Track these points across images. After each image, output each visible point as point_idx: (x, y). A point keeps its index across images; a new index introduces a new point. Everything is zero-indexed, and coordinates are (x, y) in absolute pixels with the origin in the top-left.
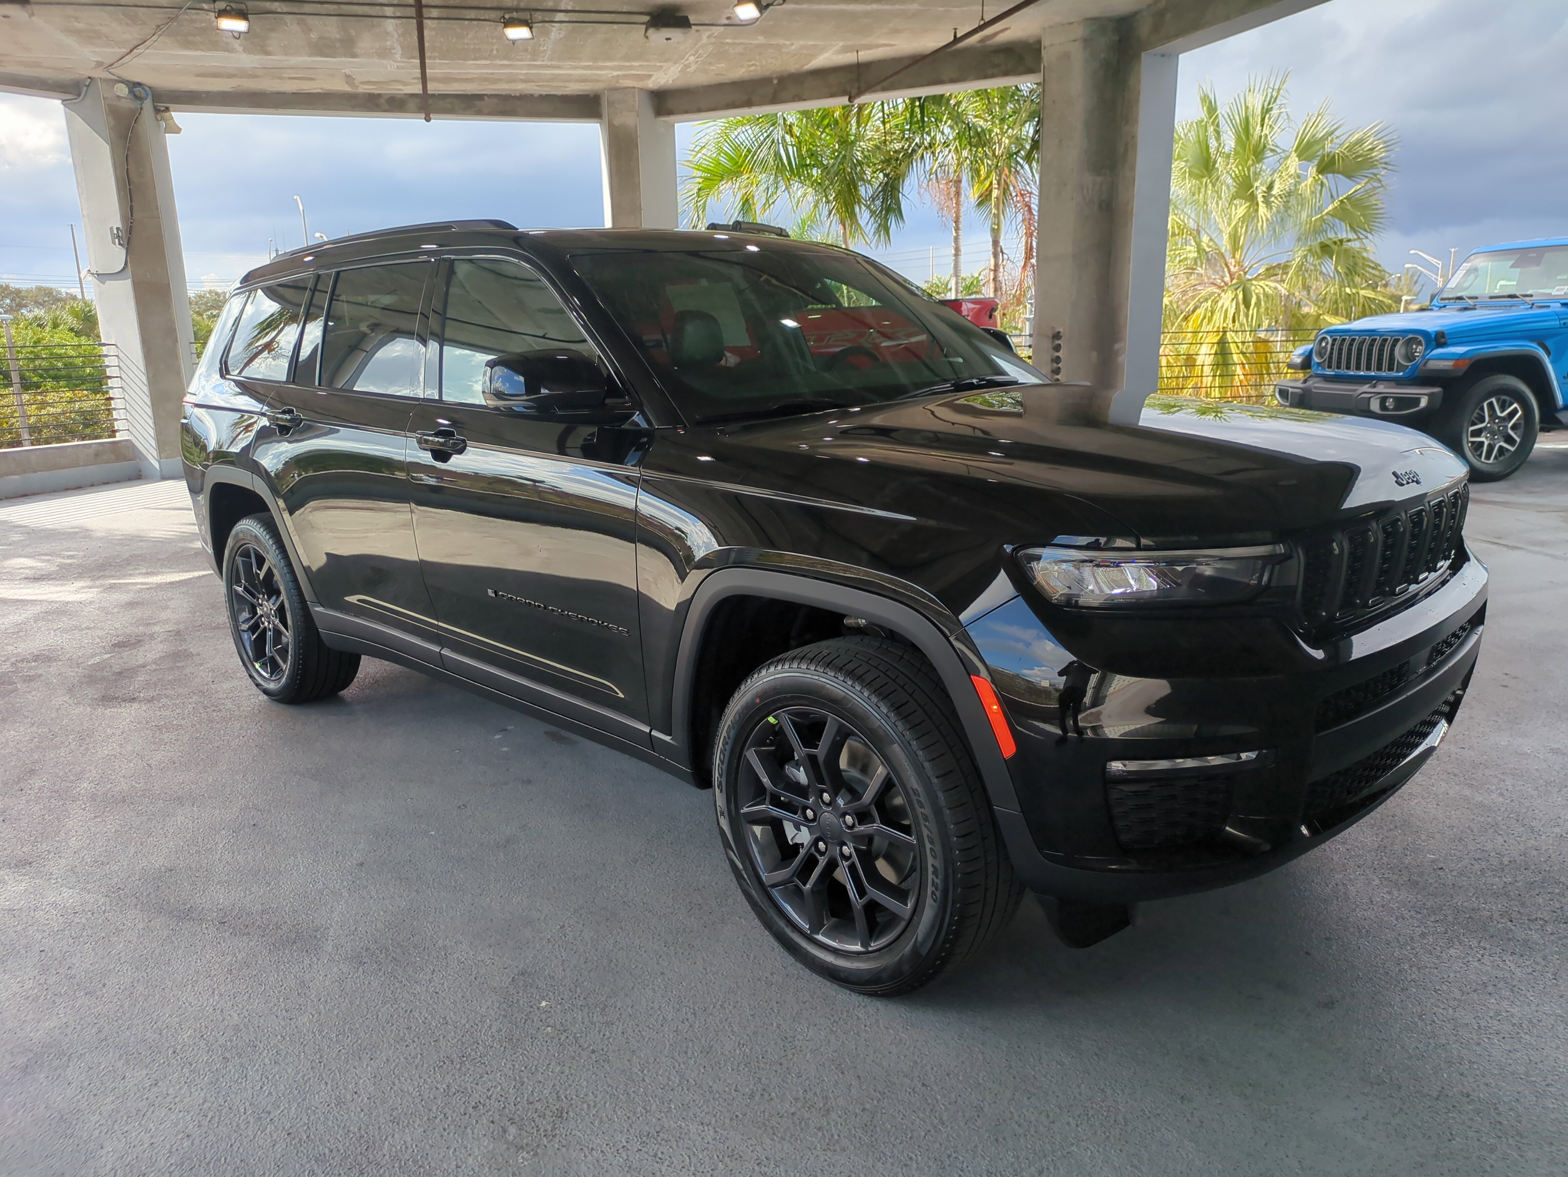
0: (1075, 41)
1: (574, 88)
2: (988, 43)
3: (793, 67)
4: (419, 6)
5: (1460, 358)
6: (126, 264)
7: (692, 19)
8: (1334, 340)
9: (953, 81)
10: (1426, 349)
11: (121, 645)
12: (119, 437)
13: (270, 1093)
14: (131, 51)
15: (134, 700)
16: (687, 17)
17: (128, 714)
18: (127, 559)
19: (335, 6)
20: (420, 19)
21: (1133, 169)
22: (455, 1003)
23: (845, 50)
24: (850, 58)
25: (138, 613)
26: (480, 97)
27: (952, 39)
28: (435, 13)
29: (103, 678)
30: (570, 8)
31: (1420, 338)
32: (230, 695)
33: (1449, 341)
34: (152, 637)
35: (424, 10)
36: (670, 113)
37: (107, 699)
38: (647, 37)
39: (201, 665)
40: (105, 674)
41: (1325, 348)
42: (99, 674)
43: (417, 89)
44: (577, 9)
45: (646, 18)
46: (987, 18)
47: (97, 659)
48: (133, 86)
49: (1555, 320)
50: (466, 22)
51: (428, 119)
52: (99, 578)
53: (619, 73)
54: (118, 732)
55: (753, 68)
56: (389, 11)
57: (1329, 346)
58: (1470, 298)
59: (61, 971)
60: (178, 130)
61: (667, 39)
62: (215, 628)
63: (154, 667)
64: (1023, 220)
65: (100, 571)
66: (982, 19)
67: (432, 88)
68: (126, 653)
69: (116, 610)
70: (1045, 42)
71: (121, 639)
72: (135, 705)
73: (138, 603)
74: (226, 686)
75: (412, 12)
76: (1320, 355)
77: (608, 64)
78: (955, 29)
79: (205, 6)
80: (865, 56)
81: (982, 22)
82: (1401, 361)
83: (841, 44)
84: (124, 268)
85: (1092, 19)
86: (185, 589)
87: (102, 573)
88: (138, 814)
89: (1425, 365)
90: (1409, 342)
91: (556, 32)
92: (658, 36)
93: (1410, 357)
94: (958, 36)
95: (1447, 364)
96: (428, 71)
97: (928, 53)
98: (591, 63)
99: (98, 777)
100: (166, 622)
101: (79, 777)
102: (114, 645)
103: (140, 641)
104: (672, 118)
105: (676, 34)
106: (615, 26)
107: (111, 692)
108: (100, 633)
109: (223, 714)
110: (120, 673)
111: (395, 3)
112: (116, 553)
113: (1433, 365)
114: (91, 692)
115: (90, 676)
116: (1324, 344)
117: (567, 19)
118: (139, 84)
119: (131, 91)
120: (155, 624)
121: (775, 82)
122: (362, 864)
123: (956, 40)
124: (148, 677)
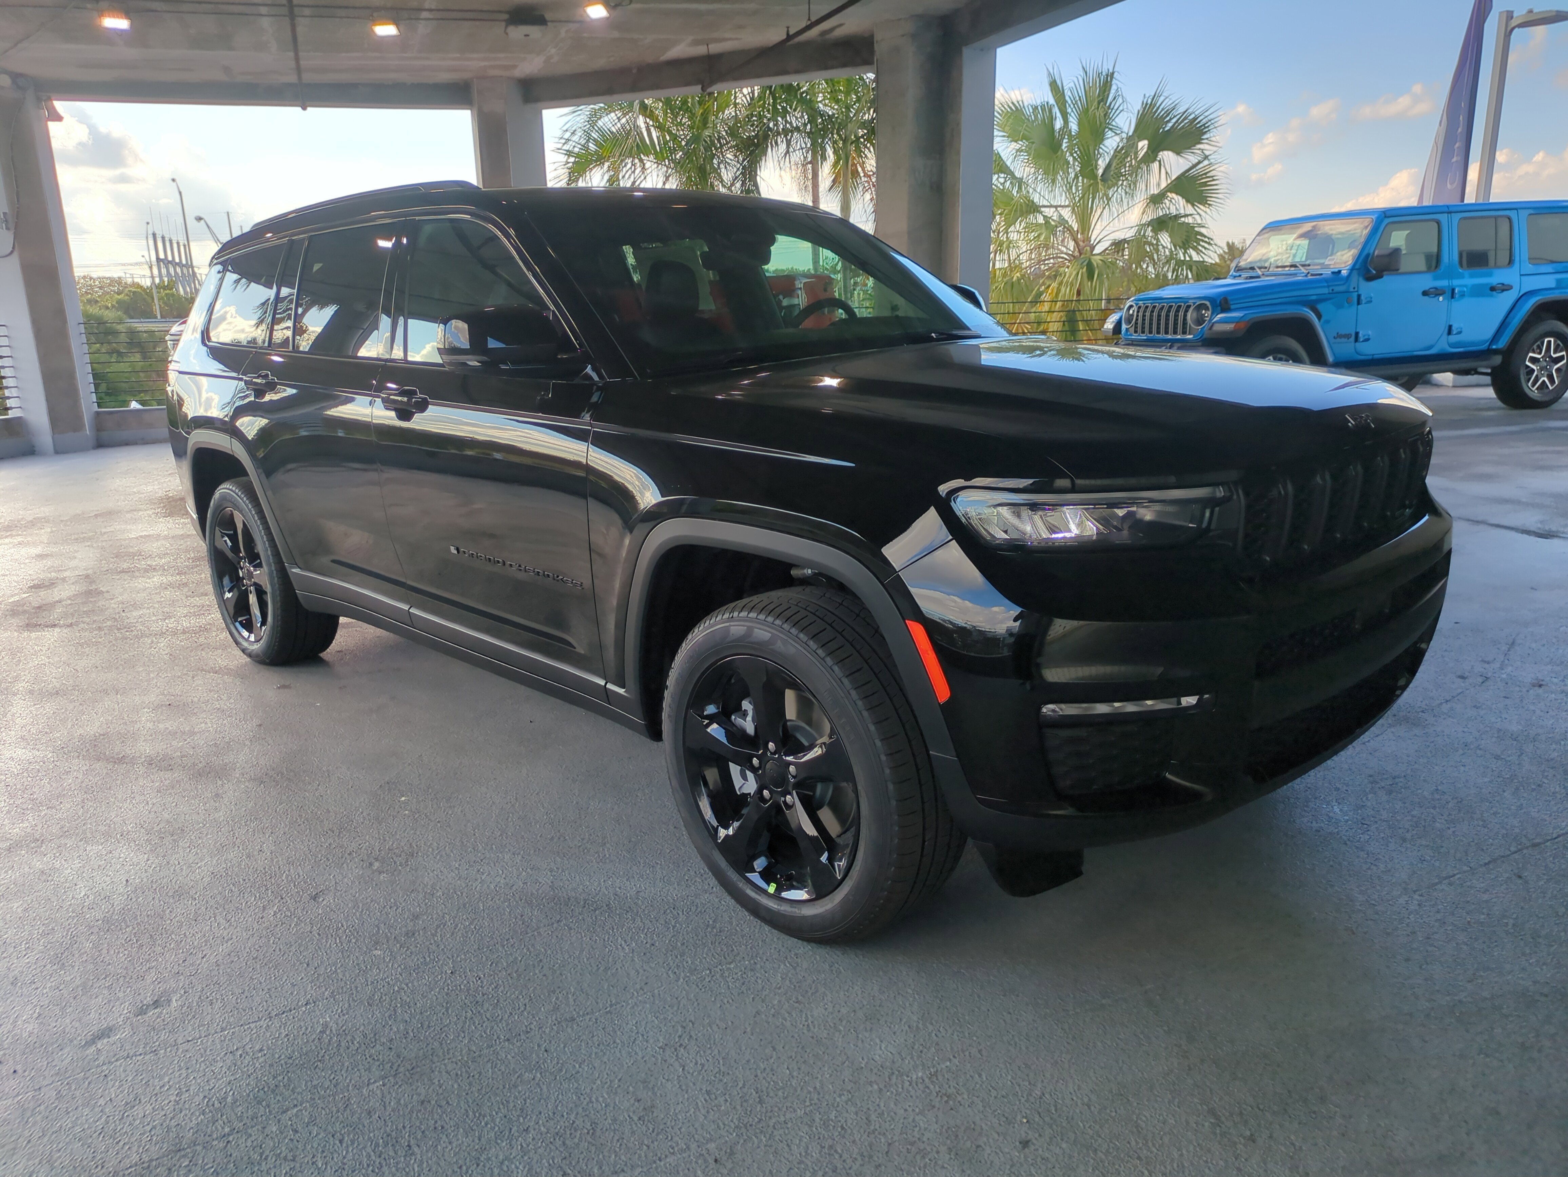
0: (903, 36)
1: (444, 77)
2: (828, 37)
3: (650, 59)
4: (291, 6)
5: (1237, 321)
6: (13, 248)
7: (548, 16)
8: (1140, 307)
9: (797, 72)
10: (1212, 313)
11: (36, 587)
12: (11, 414)
13: (197, 853)
14: (16, 45)
15: (55, 626)
16: (543, 16)
17: (51, 636)
18: (31, 521)
19: (212, 6)
20: (292, 16)
21: (958, 153)
22: (335, 801)
23: (696, 43)
24: (701, 50)
25: (49, 563)
26: (354, 86)
27: (785, 37)
28: (307, 11)
29: (25, 612)
30: (433, 7)
31: (1208, 303)
32: (140, 620)
33: (1232, 307)
34: (64, 580)
35: (296, 10)
36: (537, 100)
37: (30, 626)
38: (507, 34)
39: (112, 599)
40: (25, 608)
41: (1132, 315)
42: (20, 609)
43: (293, 79)
44: (441, 8)
45: (506, 16)
46: (813, 19)
47: (16, 598)
48: (16, 77)
49: (1324, 287)
50: (338, 20)
51: (304, 109)
52: (6, 537)
53: (486, 63)
54: (44, 649)
55: (612, 59)
56: (264, 10)
57: (1135, 313)
58: (1260, 268)
59: (25, 796)
60: (59, 118)
61: (527, 35)
62: (121, 572)
63: (69, 602)
64: (871, 200)
65: (7, 531)
66: (809, 19)
67: (307, 77)
68: (42, 593)
69: (27, 561)
70: (877, 37)
71: (36, 582)
72: (57, 630)
73: (47, 555)
74: (135, 614)
75: (285, 11)
76: (1129, 321)
77: (475, 56)
78: (788, 28)
79: (89, 6)
80: (715, 48)
81: (809, 23)
82: (1192, 326)
83: (691, 38)
84: (12, 252)
85: (917, 16)
86: (89, 543)
87: (9, 533)
88: (71, 701)
89: (1211, 328)
90: (1200, 307)
91: (422, 29)
92: (517, 32)
93: (1200, 321)
94: (791, 33)
95: (1229, 327)
96: (302, 62)
97: (771, 44)
98: (458, 55)
99: (32, 679)
100: (75, 568)
101: (17, 679)
102: (31, 587)
103: (53, 584)
104: (539, 104)
105: (534, 31)
106: (477, 23)
107: (34, 621)
108: (15, 578)
109: (135, 633)
110: (39, 608)
111: (269, 3)
112: (20, 517)
113: (1218, 328)
114: (15, 621)
115: (12, 610)
116: (1131, 312)
117: (431, 17)
118: (21, 75)
119: (14, 82)
120: (65, 570)
121: (634, 71)
122: (260, 725)
123: (789, 37)
124: (65, 610)
